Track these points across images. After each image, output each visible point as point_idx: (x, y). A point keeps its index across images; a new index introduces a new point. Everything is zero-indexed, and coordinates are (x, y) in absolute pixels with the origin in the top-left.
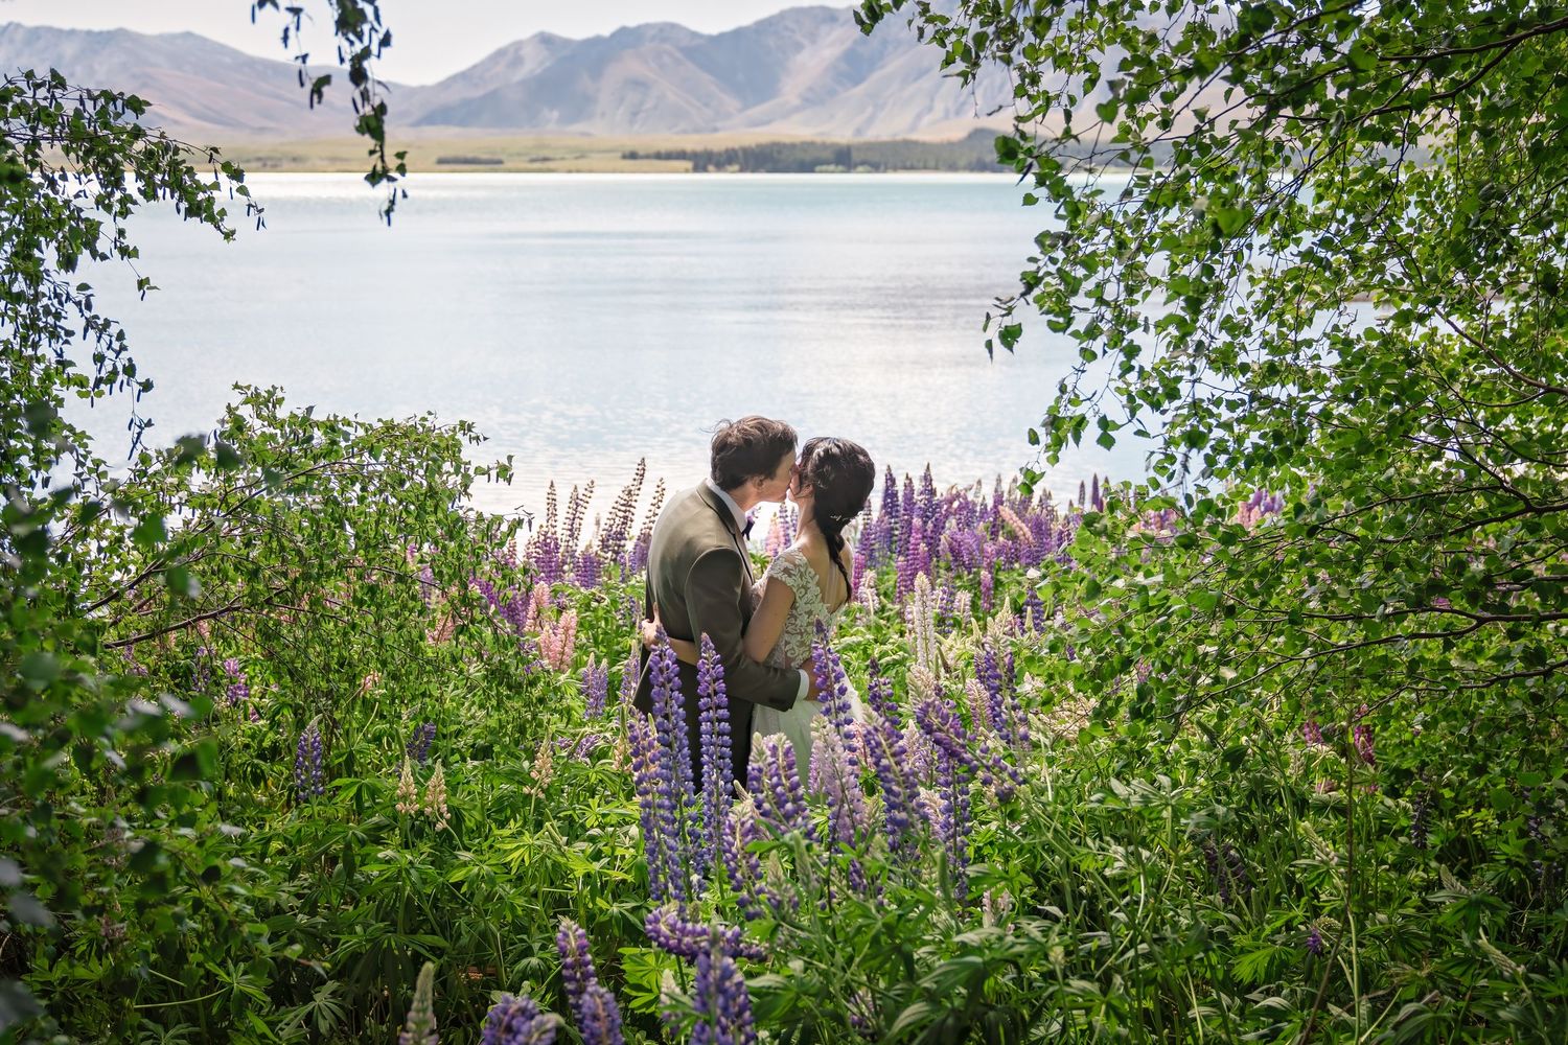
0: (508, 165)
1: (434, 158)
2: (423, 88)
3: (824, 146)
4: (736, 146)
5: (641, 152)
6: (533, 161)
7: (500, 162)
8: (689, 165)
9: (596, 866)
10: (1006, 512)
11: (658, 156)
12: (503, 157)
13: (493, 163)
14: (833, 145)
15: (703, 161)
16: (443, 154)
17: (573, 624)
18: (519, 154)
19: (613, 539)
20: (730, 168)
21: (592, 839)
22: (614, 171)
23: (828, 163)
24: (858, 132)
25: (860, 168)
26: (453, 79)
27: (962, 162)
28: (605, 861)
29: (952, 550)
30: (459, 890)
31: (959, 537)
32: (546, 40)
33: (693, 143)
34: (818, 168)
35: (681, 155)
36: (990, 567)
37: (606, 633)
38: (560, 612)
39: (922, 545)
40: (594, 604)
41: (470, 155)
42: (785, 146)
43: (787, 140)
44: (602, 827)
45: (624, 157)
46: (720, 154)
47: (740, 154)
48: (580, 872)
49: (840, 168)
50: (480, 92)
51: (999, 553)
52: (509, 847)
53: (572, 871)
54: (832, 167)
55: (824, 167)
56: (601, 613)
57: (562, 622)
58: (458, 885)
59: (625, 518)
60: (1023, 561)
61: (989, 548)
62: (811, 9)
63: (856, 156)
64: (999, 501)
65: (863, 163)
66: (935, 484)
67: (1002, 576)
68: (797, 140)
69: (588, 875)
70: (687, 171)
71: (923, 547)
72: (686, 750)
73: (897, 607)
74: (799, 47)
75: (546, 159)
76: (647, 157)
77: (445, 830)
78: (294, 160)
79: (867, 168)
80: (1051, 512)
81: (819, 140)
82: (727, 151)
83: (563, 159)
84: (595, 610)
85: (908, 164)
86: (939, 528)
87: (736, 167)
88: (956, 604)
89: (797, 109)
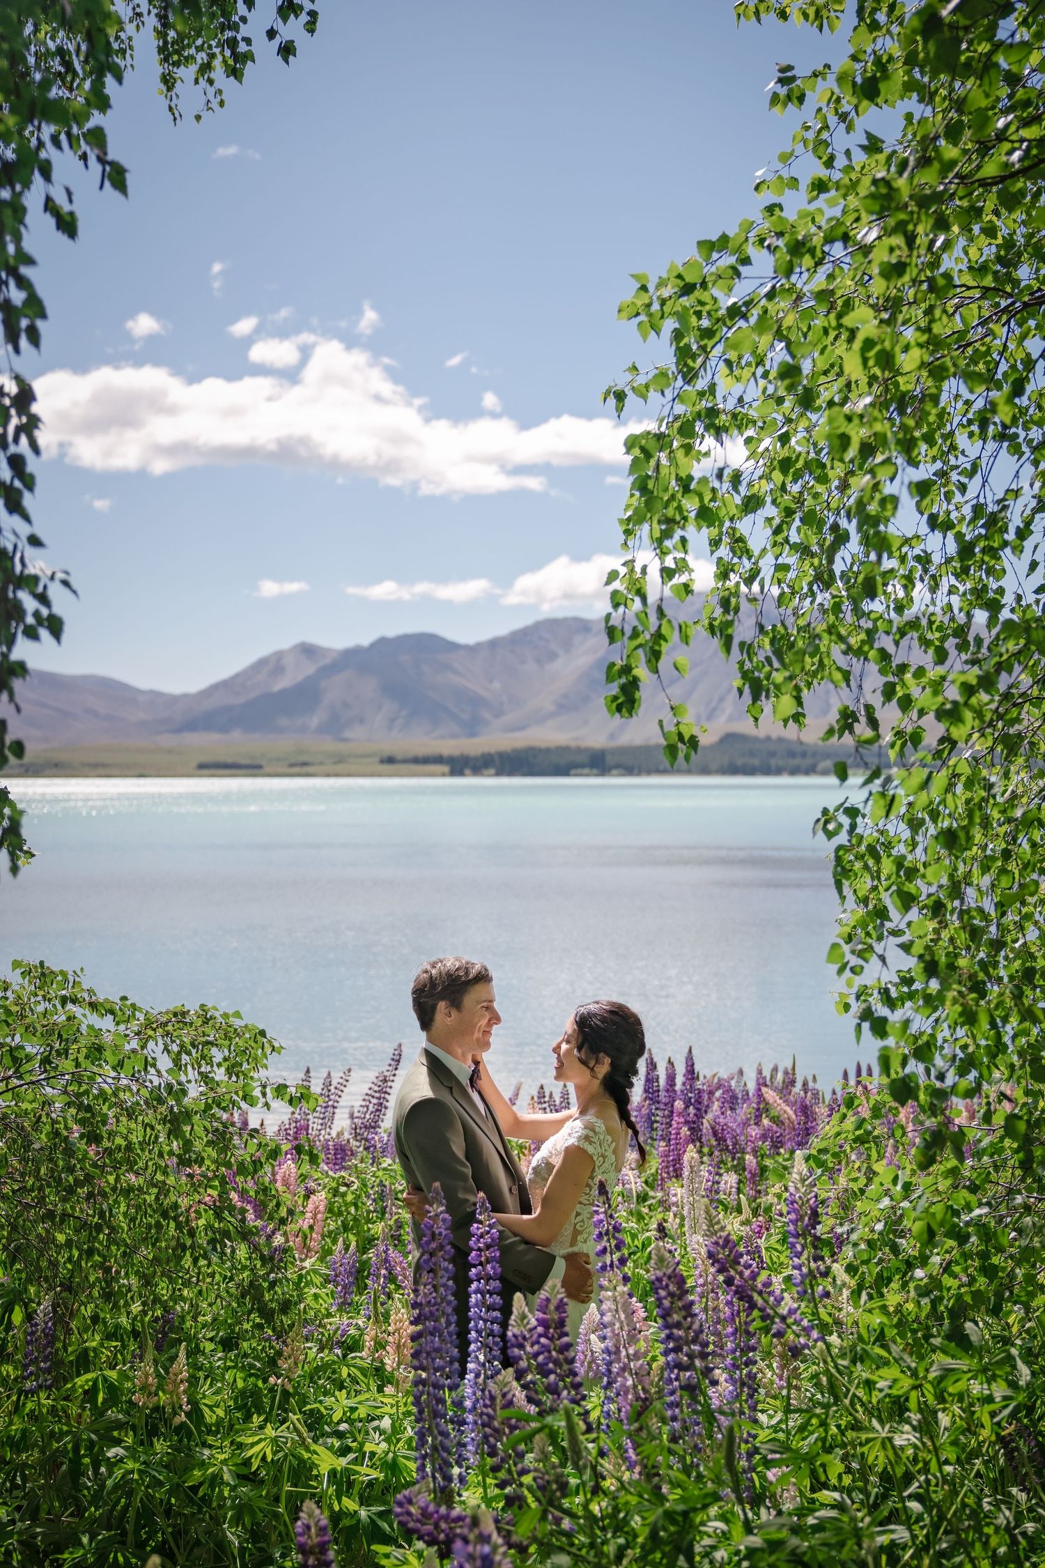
0: (267, 770)
1: (194, 764)
2: (185, 696)
3: (579, 750)
4: (492, 750)
5: (399, 757)
6: (292, 765)
7: (260, 767)
8: (446, 769)
9: (342, 1462)
10: (770, 1094)
11: (417, 760)
12: (263, 762)
13: (253, 768)
14: (587, 750)
15: (459, 766)
16: (204, 759)
17: (322, 1208)
18: (278, 760)
19: (365, 1128)
20: (486, 772)
21: (340, 1435)
22: (372, 775)
23: (582, 766)
24: (612, 736)
25: (614, 772)
26: (215, 688)
27: (714, 766)
28: (351, 1456)
29: (715, 1133)
30: (196, 1493)
31: (721, 1120)
32: (308, 650)
33: (449, 747)
34: (573, 772)
35: (438, 760)
36: (755, 1152)
37: (355, 1219)
38: (307, 1197)
39: (685, 1129)
40: (343, 1189)
41: (230, 760)
42: (540, 750)
43: (543, 745)
44: (349, 1421)
45: (382, 761)
46: (476, 759)
47: (496, 759)
48: (324, 1469)
49: (595, 771)
50: (241, 700)
51: (764, 1137)
52: (250, 1440)
53: (317, 1466)
54: (586, 771)
55: (579, 771)
56: (350, 1198)
57: (310, 1207)
58: (195, 1489)
59: (381, 1104)
60: (789, 1145)
61: (754, 1131)
62: (565, 620)
63: (610, 760)
64: (762, 1083)
65: (617, 766)
66: (697, 1068)
67: (768, 1162)
68: (552, 745)
69: (333, 1473)
70: (443, 775)
71: (685, 1131)
72: (452, 1328)
73: (659, 1195)
74: (553, 656)
75: (304, 764)
76: (405, 761)
77: (183, 1424)
78: (56, 765)
79: (622, 771)
80: (816, 1095)
81: (573, 744)
82: (483, 755)
83: (321, 764)
84: (344, 1195)
85: (662, 768)
86: (700, 1113)
87: (492, 771)
88: (722, 1185)
89: (551, 715)
